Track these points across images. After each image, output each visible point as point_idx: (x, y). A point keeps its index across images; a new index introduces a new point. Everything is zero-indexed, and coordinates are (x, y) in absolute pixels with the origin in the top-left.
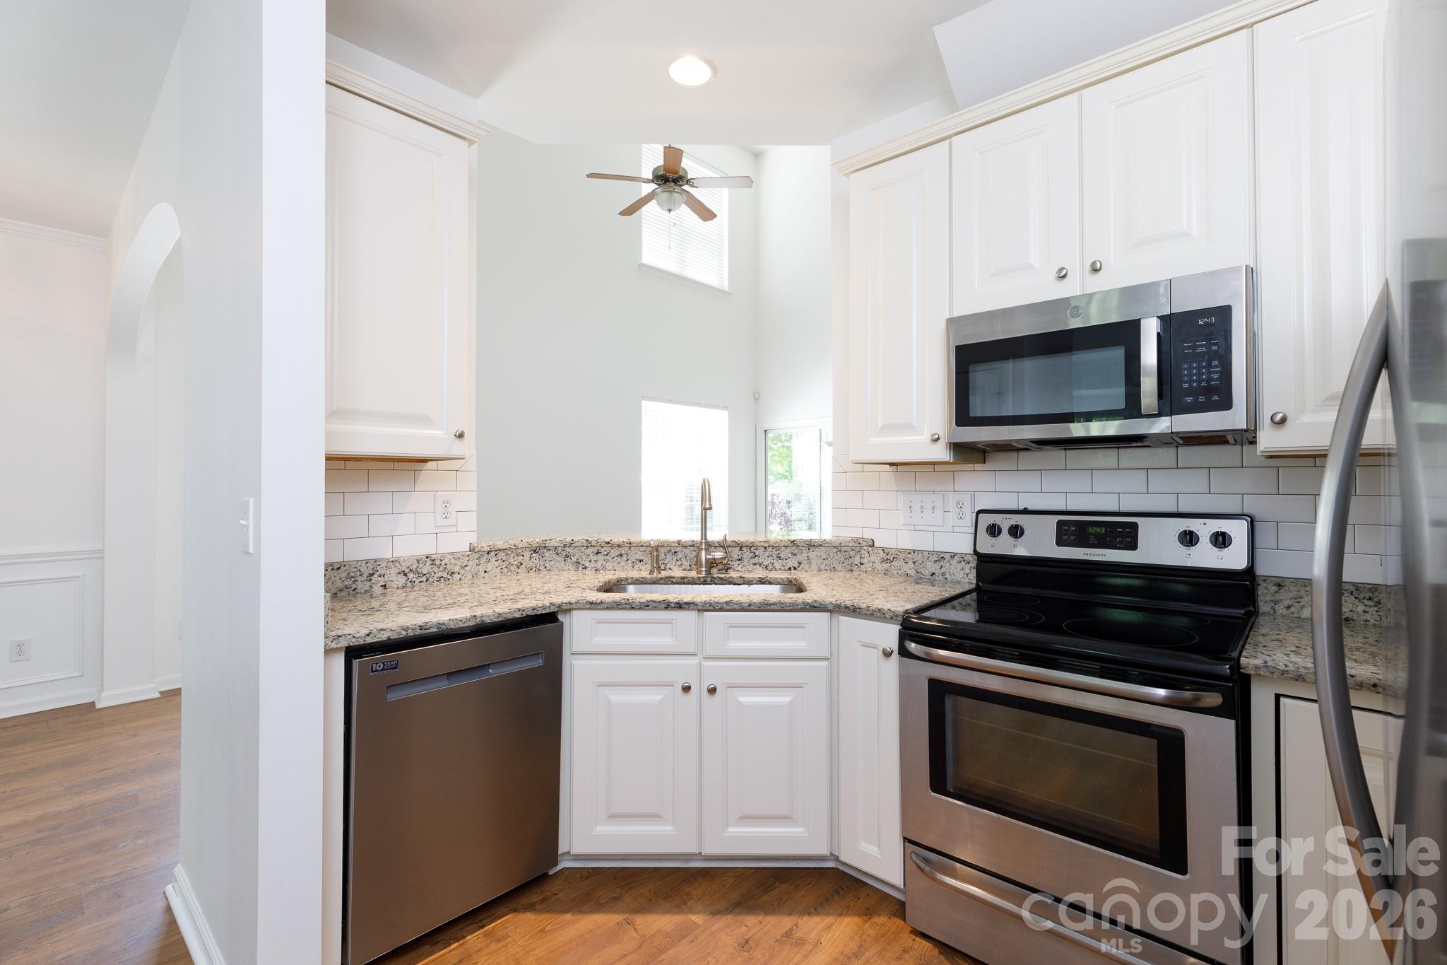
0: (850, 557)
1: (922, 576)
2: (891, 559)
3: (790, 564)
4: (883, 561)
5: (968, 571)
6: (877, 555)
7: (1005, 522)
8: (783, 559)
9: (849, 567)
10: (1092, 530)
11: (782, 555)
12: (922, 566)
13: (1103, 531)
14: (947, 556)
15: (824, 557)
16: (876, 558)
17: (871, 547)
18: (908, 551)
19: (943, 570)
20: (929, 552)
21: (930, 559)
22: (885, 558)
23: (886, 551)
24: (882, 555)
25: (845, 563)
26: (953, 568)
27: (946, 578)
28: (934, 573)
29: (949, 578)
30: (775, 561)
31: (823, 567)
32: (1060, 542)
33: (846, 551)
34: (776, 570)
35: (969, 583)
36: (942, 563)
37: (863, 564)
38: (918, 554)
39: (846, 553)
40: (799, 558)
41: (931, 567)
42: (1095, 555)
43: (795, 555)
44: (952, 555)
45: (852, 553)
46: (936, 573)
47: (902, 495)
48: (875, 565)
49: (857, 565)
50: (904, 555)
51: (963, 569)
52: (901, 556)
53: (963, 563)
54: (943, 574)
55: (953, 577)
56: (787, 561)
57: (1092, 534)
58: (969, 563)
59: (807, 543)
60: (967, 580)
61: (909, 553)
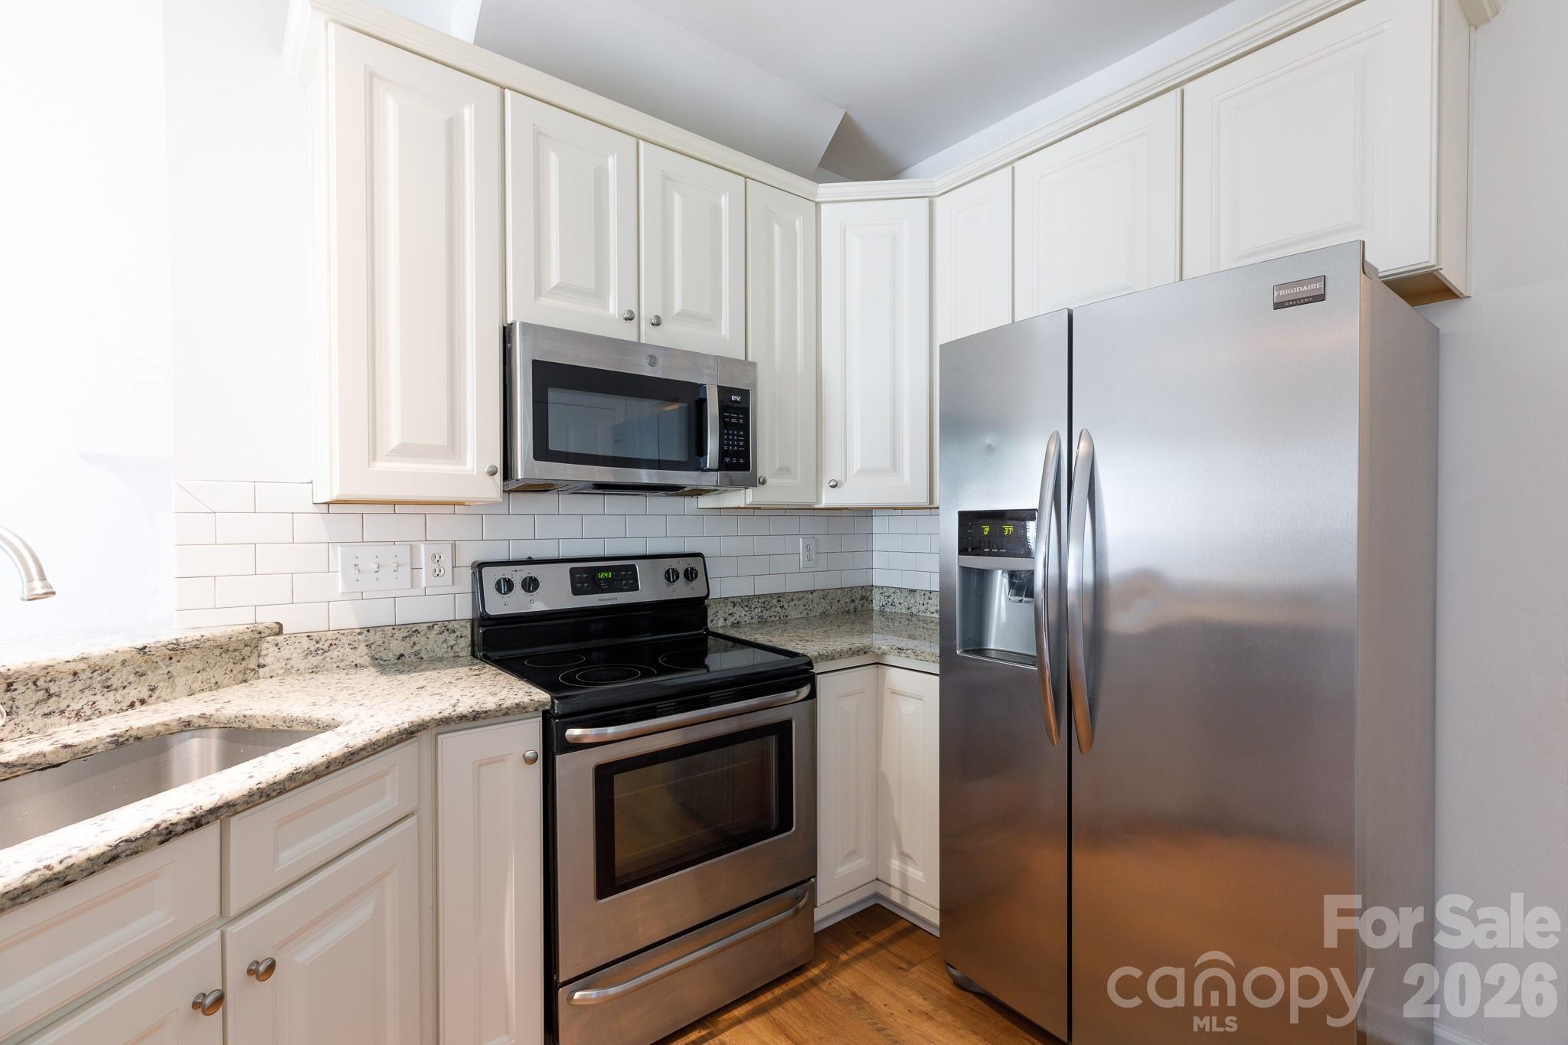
0: (243, 659)
1: (382, 662)
2: (326, 647)
3: (133, 694)
4: (308, 653)
5: (453, 643)
6: (296, 645)
7: (518, 575)
8: (116, 690)
9: (240, 677)
10: (601, 575)
11: (115, 682)
12: (382, 649)
13: (610, 575)
14: (423, 628)
15: (199, 667)
16: (293, 653)
17: (277, 634)
18: (358, 631)
19: (416, 648)
20: (394, 627)
21: (396, 636)
22: (313, 649)
23: (315, 636)
24: (306, 643)
25: (235, 672)
26: (431, 642)
27: (422, 658)
28: (402, 655)
29: (425, 657)
30: (98, 697)
31: (196, 686)
32: (576, 591)
33: (235, 650)
34: (101, 714)
35: (454, 657)
36: (414, 639)
37: (264, 666)
38: (375, 631)
39: (236, 653)
40: (152, 678)
41: (397, 646)
42: (608, 600)
43: (143, 675)
44: (431, 625)
45: (246, 651)
46: (406, 655)
47: (339, 548)
48: (292, 663)
49: (253, 670)
50: (350, 637)
51: (445, 641)
52: (344, 640)
53: (446, 633)
54: (416, 654)
55: (432, 654)
56: (126, 691)
57: (602, 579)
58: (454, 632)
59: (170, 647)
60: (452, 654)
61: (360, 634)
